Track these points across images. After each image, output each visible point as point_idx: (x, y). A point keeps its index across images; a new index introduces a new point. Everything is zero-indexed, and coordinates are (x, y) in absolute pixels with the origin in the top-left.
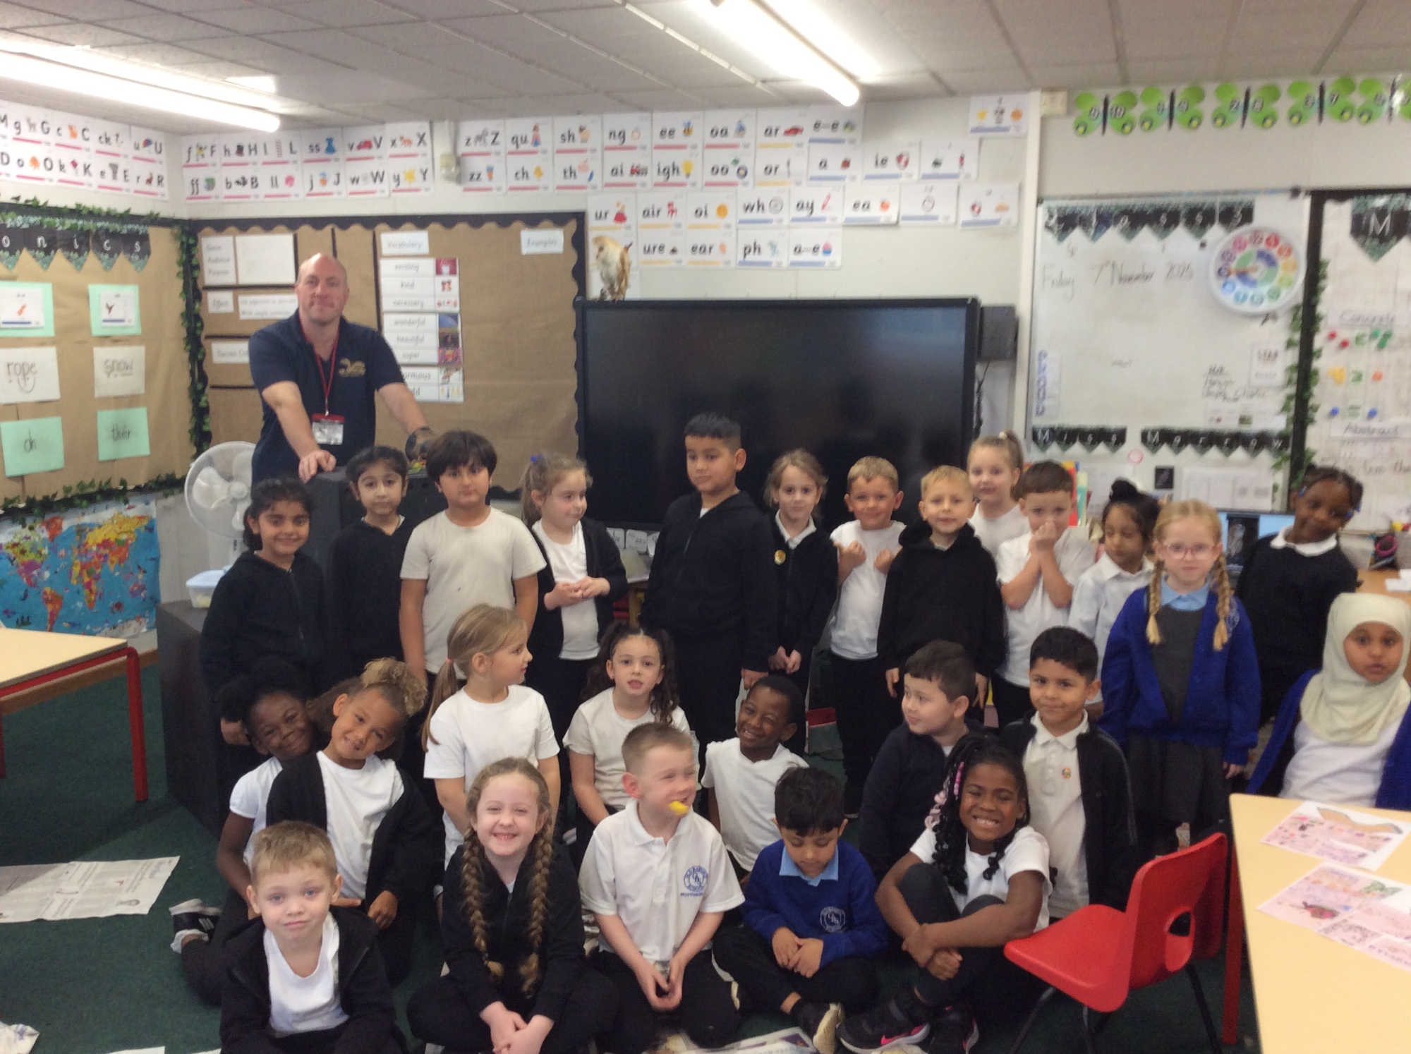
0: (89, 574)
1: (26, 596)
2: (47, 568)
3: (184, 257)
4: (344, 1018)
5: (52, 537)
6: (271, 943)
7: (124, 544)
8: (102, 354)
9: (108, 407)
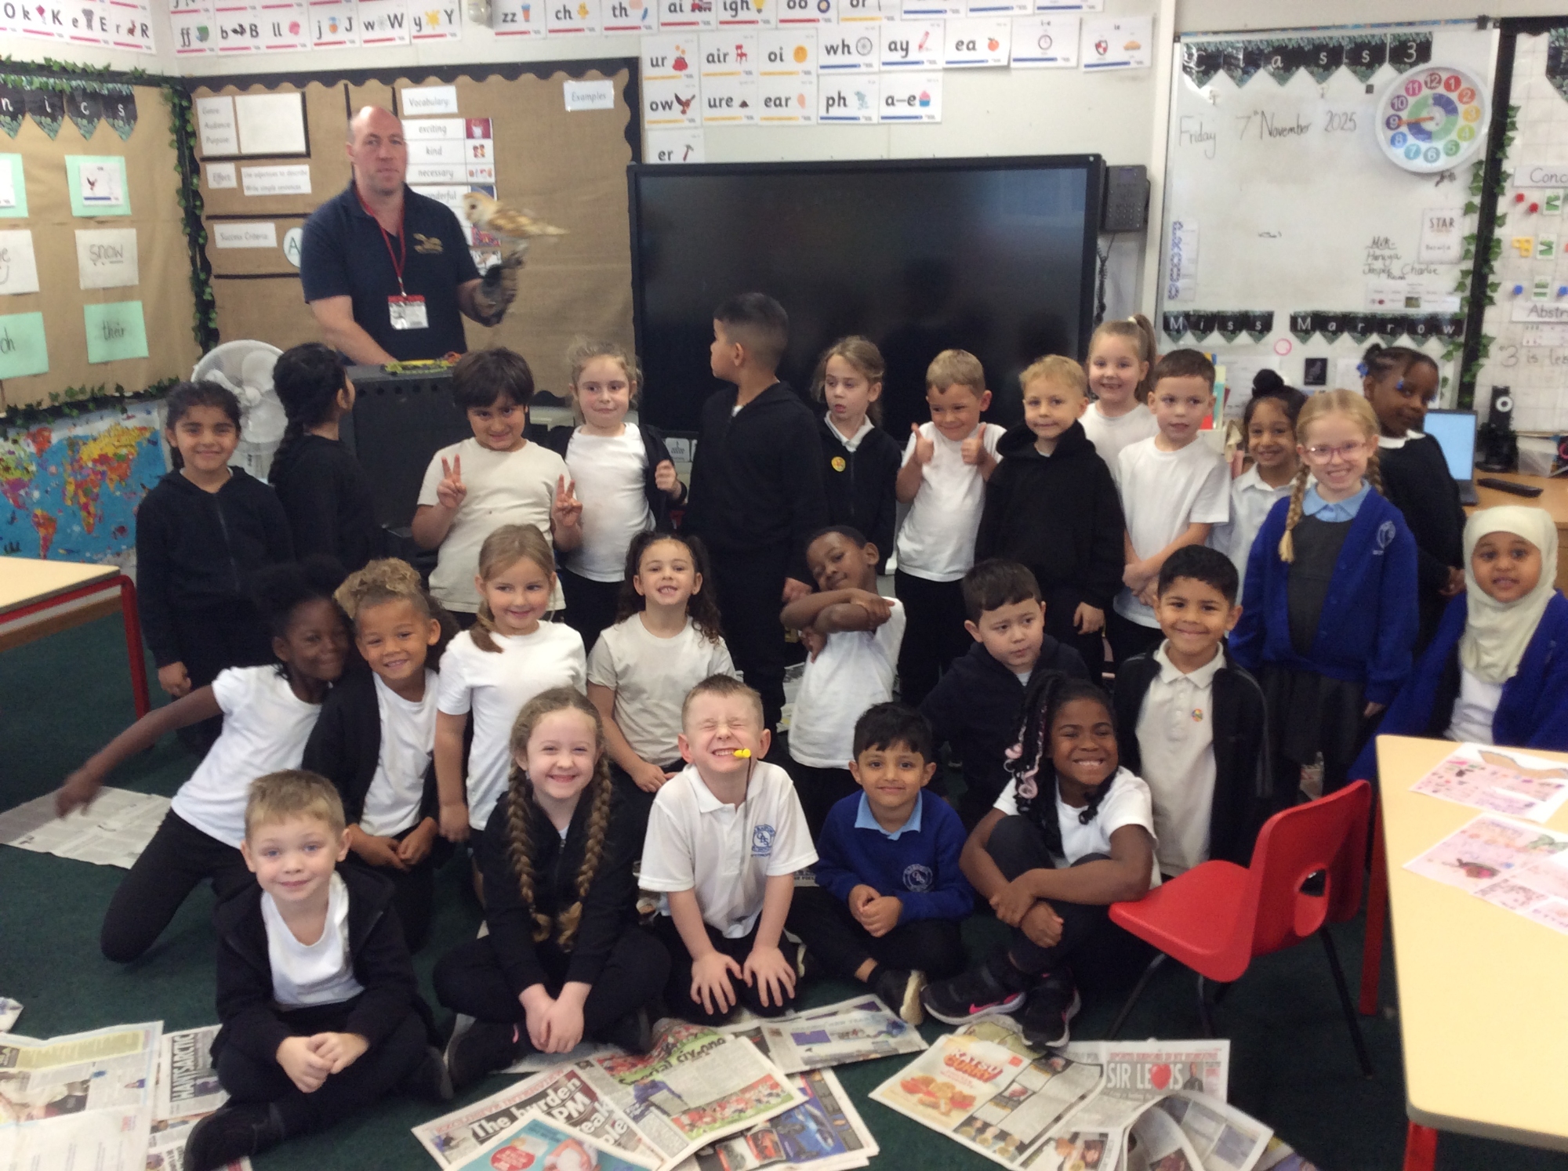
0: (85, 494)
1: (13, 519)
2: (37, 488)
3: (177, 123)
4: (359, 989)
5: (41, 451)
6: (269, 907)
7: (123, 459)
8: (86, 238)
9: (98, 301)
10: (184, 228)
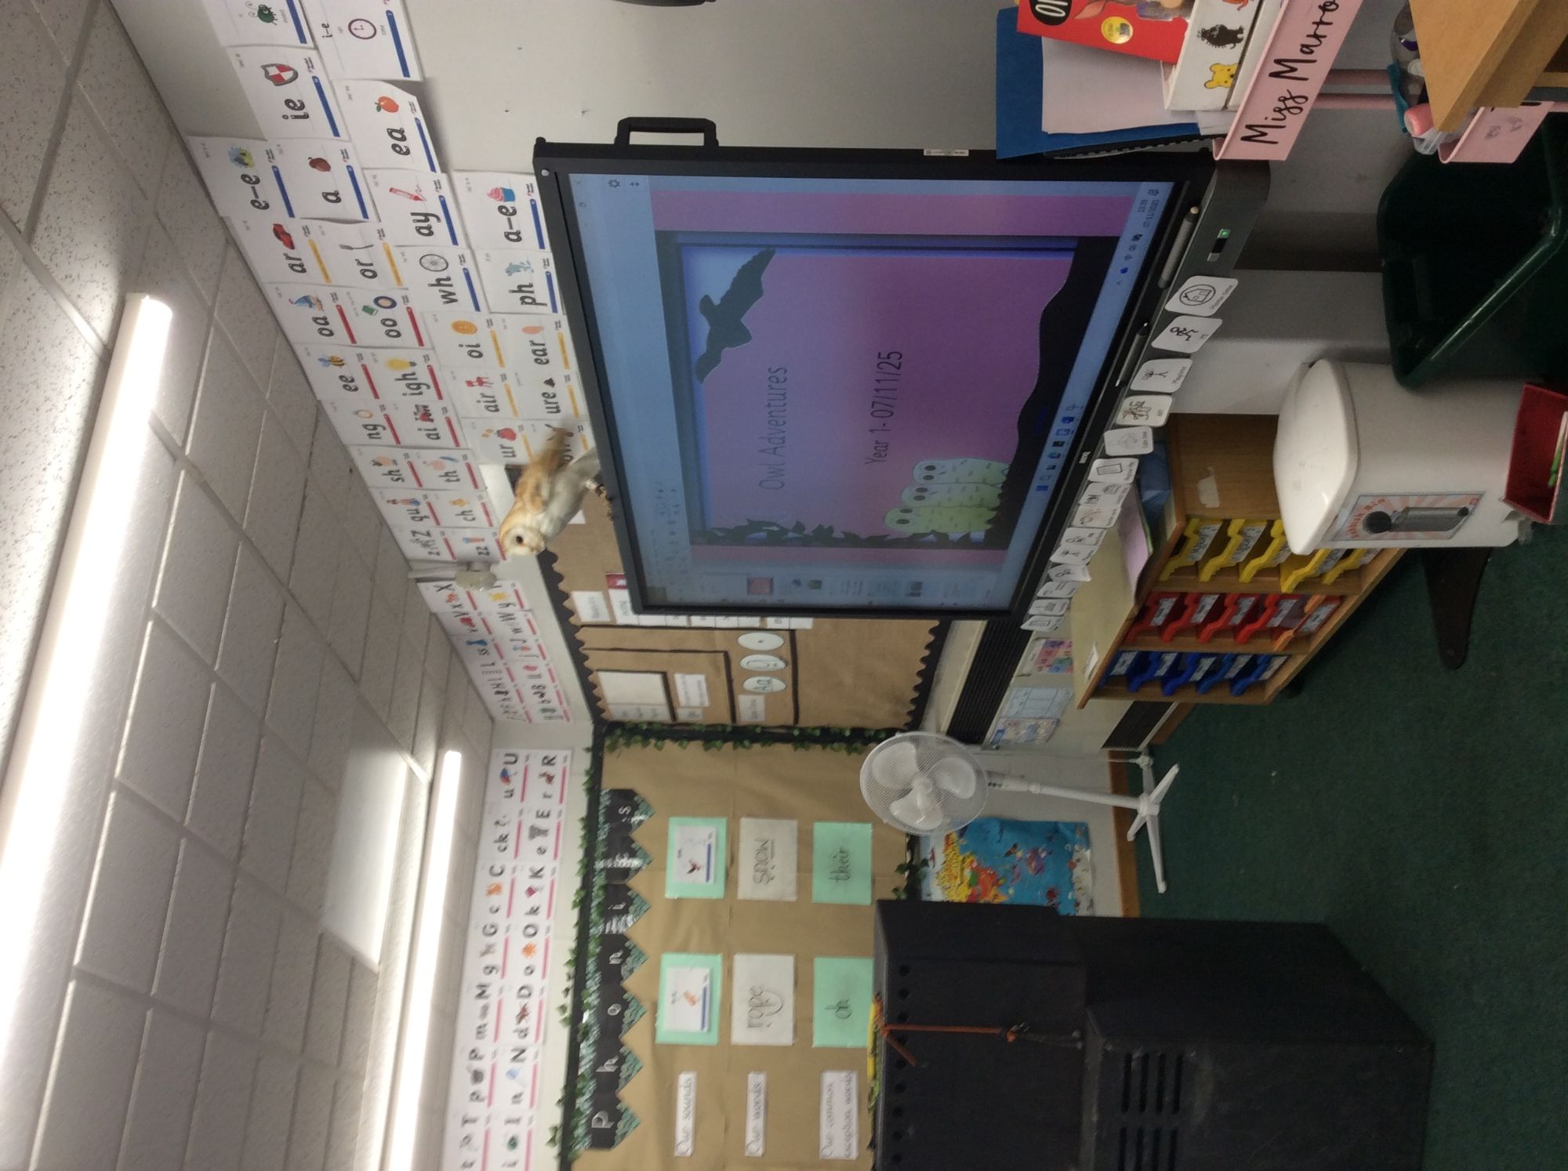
8: (747, 888)
9: (810, 881)
10: (744, 747)
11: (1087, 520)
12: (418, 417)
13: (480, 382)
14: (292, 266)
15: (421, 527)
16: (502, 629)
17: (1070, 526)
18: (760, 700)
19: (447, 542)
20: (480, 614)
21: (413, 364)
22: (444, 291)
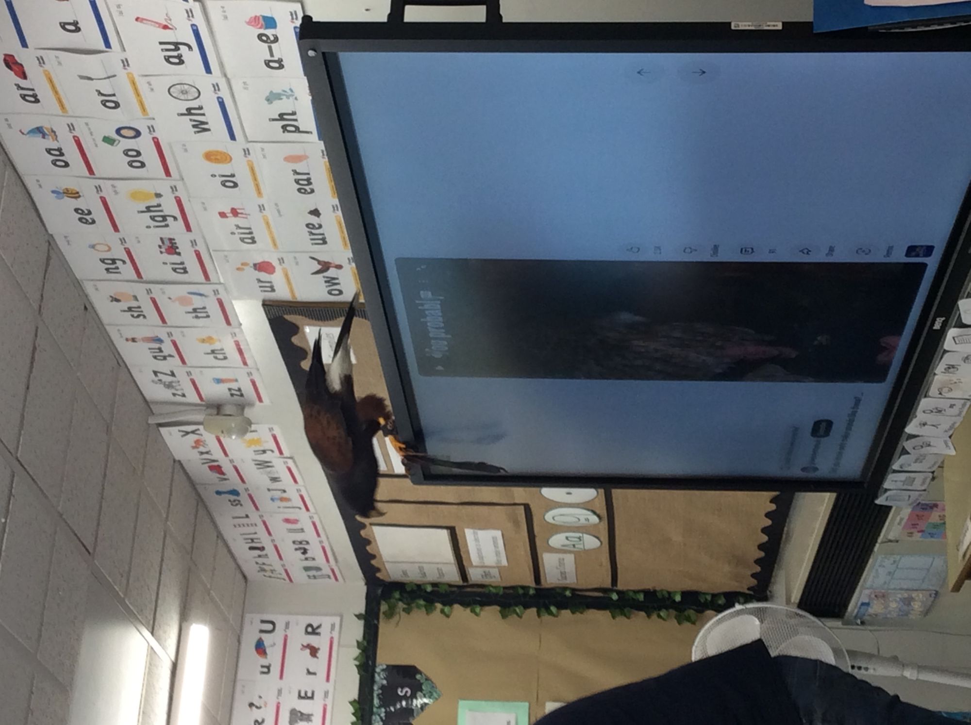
10: (551, 613)
11: (945, 390)
12: (163, 250)
13: (235, 212)
14: (23, 97)
15: (163, 366)
16: (257, 478)
17: (925, 396)
18: (570, 559)
19: (193, 383)
20: (231, 461)
21: (158, 195)
22: (195, 121)
